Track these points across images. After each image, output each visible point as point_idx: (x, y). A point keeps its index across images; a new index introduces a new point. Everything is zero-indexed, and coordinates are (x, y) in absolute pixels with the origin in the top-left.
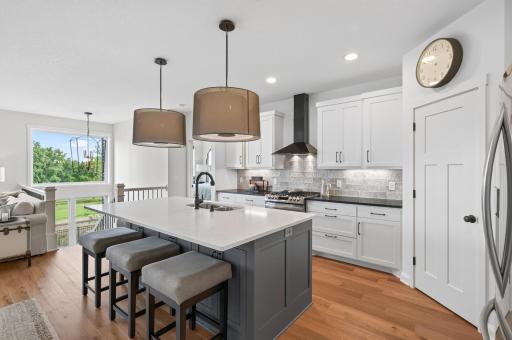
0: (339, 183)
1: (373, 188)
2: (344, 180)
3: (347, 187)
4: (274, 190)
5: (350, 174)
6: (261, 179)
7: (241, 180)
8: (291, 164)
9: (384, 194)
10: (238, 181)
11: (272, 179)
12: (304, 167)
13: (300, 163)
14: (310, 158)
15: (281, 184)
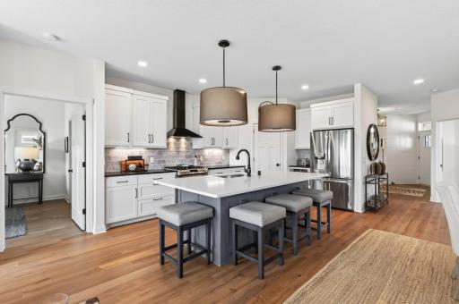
0: (202, 158)
3: (205, 160)
5: (207, 152)
8: (167, 144)
9: (221, 162)
11: (149, 157)
12: (178, 147)
13: (175, 144)
14: (183, 140)
15: (159, 162)
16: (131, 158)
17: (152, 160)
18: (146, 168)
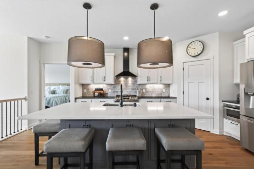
0: (144, 90)
1: (157, 92)
2: (146, 89)
3: (147, 92)
4: (109, 95)
5: (148, 86)
6: (102, 89)
7: (85, 91)
8: (120, 82)
9: (161, 94)
10: (83, 91)
11: (108, 89)
12: (126, 83)
13: (124, 81)
14: (130, 79)
15: (114, 92)
16: (97, 90)
17: (110, 91)
18: (106, 95)
